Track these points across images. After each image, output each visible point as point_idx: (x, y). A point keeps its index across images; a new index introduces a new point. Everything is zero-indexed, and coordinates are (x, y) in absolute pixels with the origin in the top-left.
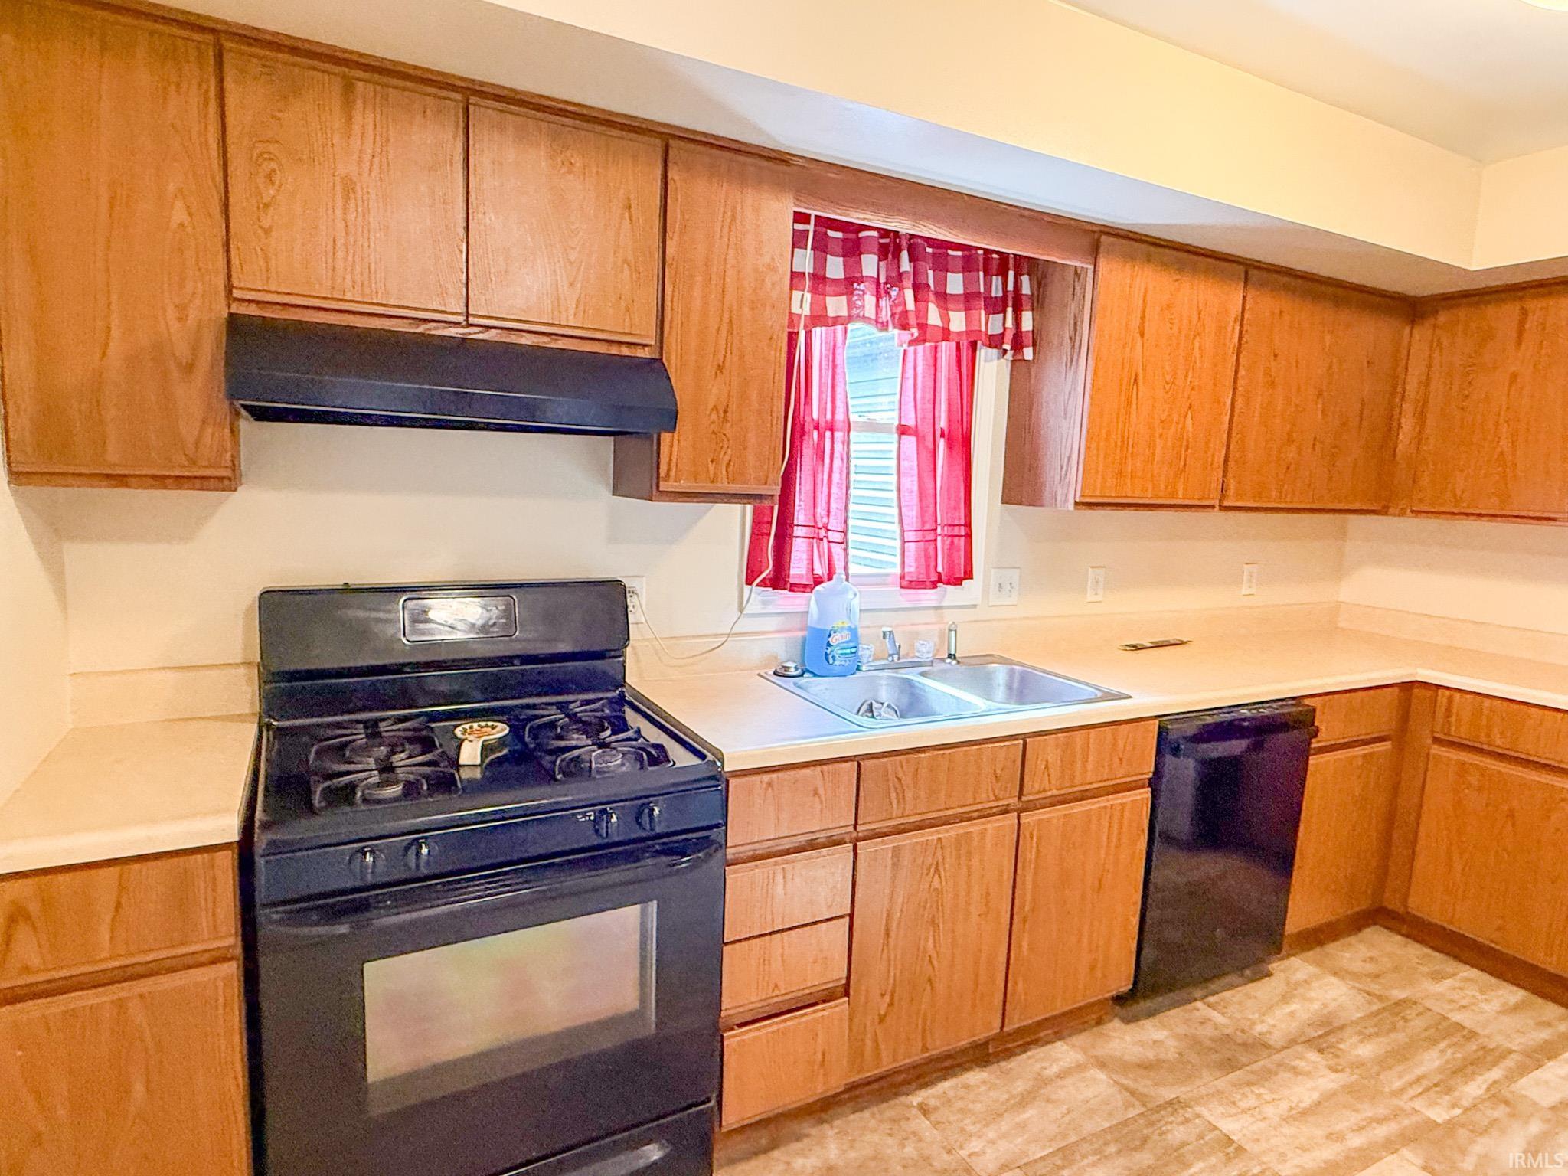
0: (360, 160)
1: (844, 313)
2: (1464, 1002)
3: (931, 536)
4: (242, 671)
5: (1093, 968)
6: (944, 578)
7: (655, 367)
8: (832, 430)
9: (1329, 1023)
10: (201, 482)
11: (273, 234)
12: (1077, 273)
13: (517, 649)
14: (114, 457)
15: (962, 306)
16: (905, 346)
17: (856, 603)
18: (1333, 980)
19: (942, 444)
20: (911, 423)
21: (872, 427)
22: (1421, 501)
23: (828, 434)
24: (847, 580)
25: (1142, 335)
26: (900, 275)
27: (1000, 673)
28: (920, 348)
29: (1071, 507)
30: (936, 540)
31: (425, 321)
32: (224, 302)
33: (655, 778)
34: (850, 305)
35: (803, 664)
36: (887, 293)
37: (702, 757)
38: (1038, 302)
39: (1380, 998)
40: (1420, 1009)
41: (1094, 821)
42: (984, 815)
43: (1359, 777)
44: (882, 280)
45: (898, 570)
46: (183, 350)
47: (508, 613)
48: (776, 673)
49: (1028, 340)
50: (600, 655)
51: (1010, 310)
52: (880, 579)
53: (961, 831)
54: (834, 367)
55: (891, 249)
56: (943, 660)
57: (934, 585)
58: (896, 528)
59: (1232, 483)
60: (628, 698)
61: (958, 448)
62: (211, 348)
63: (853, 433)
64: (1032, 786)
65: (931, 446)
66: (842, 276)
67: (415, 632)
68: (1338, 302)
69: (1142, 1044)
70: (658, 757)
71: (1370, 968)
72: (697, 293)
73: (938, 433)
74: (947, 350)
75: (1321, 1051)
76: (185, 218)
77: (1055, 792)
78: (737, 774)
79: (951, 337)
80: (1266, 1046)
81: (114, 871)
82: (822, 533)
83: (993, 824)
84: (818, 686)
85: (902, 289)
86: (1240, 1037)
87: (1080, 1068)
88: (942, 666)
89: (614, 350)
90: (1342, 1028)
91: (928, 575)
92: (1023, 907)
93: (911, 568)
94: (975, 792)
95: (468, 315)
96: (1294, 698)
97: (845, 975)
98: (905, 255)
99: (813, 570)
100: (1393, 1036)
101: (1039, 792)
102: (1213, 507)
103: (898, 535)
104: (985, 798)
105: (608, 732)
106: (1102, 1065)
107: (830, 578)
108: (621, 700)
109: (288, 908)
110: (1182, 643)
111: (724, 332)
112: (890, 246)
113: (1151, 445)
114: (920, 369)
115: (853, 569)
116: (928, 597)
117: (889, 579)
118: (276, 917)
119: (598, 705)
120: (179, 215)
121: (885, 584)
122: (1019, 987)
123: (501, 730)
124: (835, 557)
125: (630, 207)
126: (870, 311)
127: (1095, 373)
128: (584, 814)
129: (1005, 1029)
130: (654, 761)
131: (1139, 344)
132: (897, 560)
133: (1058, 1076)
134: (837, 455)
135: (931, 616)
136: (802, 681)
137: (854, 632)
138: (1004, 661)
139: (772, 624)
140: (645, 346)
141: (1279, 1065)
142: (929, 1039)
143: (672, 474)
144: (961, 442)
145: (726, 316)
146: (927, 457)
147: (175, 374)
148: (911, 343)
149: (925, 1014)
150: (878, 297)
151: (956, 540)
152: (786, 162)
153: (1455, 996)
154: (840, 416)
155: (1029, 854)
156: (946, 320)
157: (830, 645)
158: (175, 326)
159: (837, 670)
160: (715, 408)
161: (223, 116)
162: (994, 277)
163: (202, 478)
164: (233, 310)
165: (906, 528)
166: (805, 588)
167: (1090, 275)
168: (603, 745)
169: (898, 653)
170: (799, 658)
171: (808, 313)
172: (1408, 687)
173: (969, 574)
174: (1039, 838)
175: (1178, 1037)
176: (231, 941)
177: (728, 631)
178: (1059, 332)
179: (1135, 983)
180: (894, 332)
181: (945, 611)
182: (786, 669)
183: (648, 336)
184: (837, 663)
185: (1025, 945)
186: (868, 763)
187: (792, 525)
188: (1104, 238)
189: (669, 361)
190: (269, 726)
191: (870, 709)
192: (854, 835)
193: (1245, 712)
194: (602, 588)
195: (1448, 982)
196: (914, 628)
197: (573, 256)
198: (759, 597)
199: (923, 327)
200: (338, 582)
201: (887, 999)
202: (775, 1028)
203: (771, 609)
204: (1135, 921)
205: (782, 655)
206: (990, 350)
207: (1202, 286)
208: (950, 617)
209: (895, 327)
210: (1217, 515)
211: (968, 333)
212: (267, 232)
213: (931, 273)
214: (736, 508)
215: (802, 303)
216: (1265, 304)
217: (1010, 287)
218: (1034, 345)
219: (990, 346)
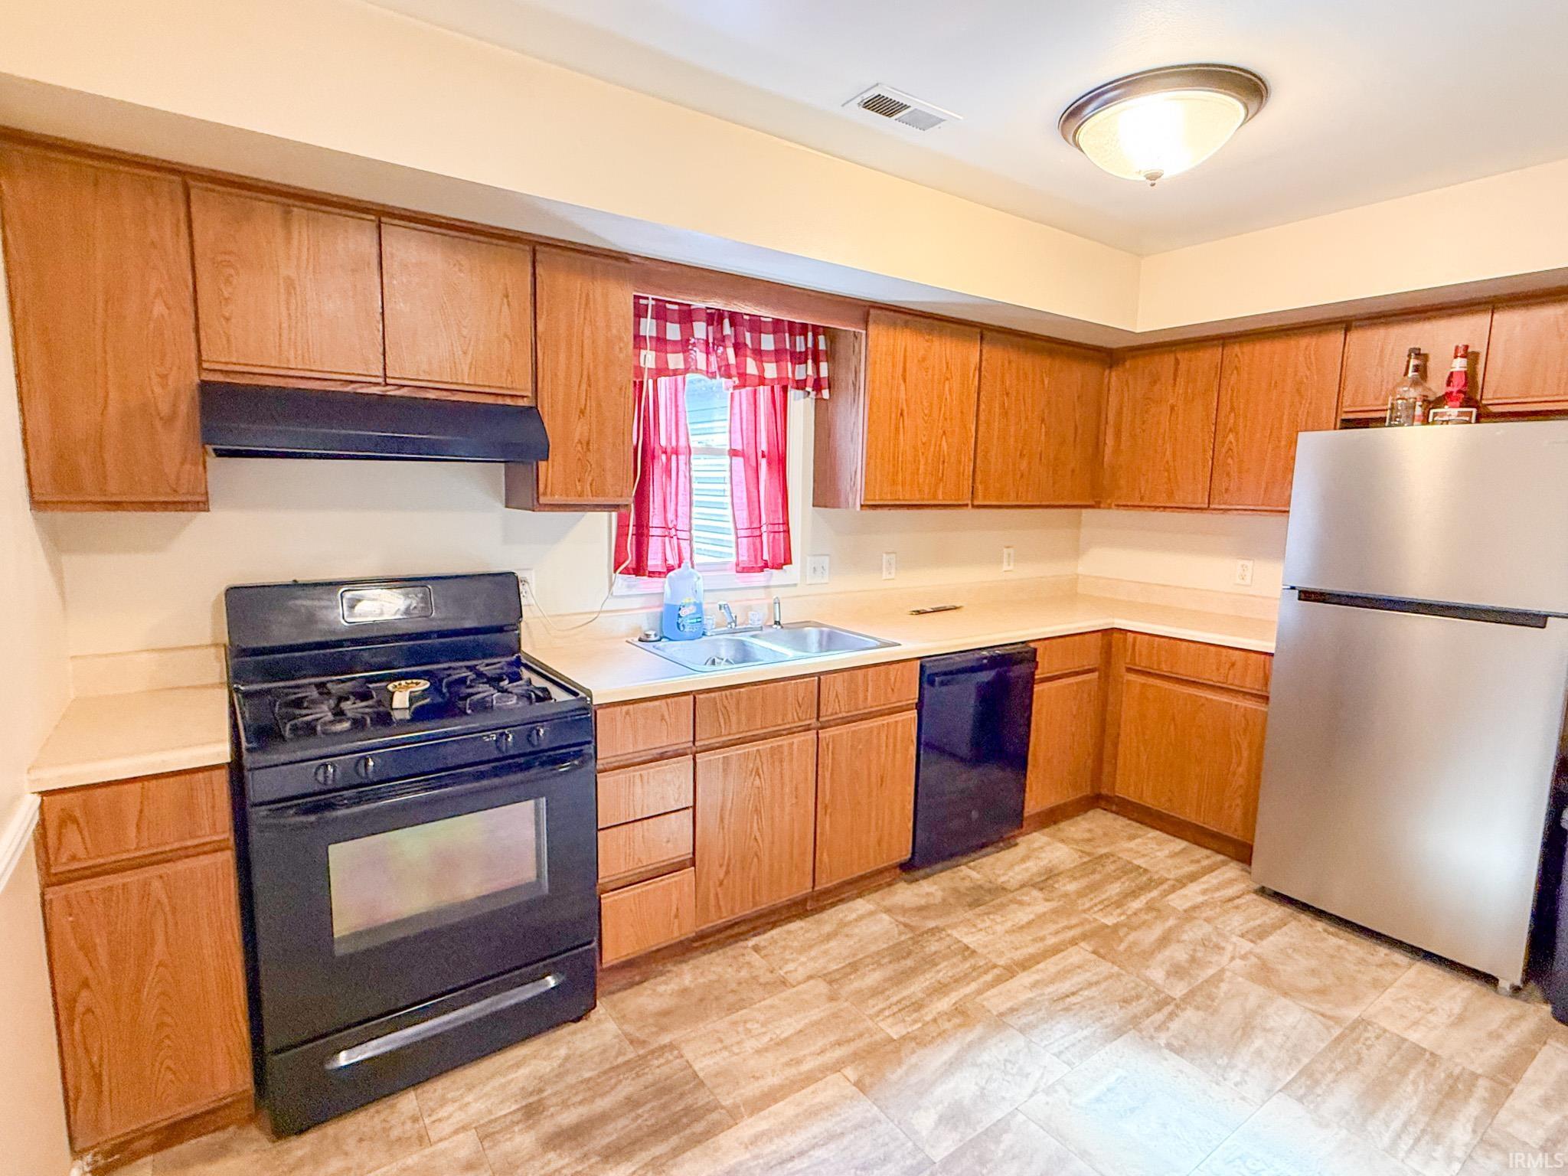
0: (298, 266)
1: (681, 366)
2: (1145, 852)
3: (757, 533)
4: (213, 650)
5: (879, 843)
6: (770, 564)
7: (532, 413)
8: (677, 454)
9: (1051, 871)
10: (181, 506)
11: (233, 320)
12: (855, 335)
13: (435, 626)
14: (115, 489)
15: (773, 359)
16: (731, 390)
17: (701, 585)
18: (1060, 845)
19: (763, 462)
20: (739, 447)
21: (709, 451)
22: (1120, 498)
23: (674, 457)
24: (693, 567)
25: (905, 381)
26: (723, 338)
27: (813, 634)
28: (743, 391)
29: (858, 508)
30: (761, 536)
31: (352, 382)
32: (195, 372)
33: (540, 709)
34: (686, 361)
35: (662, 631)
36: (715, 351)
37: (575, 694)
38: (831, 356)
39: (1089, 854)
40: (1115, 858)
41: (875, 733)
42: (791, 732)
43: (1075, 698)
44: (711, 340)
45: (734, 559)
46: (165, 408)
47: (425, 600)
48: (640, 640)
49: (825, 384)
50: (500, 629)
51: (810, 362)
52: (721, 567)
53: (775, 744)
54: (677, 406)
55: (716, 318)
56: (771, 626)
57: (761, 569)
58: (731, 525)
59: (980, 487)
60: (524, 661)
61: (775, 466)
62: (186, 406)
63: (692, 456)
64: (827, 712)
65: (754, 464)
66: (678, 338)
67: (350, 616)
68: (1051, 353)
69: (917, 895)
70: (544, 696)
71: (1087, 835)
72: (562, 357)
73: (760, 454)
74: (763, 392)
75: (1041, 889)
76: (166, 312)
77: (845, 715)
78: (601, 706)
79: (767, 382)
80: (1004, 889)
81: (138, 785)
82: (673, 532)
83: (797, 739)
84: (674, 648)
85: (725, 347)
86: (987, 886)
87: (871, 913)
88: (770, 630)
89: (500, 401)
90: (1058, 874)
91: (756, 562)
92: (824, 797)
93: (744, 558)
94: (784, 715)
95: (385, 376)
96: (1023, 643)
97: (691, 850)
98: (726, 322)
99: (666, 560)
100: (1092, 877)
101: (832, 714)
102: (967, 505)
103: (733, 531)
104: (791, 720)
105: (507, 682)
106: (888, 911)
107: (679, 566)
108: (518, 663)
109: (269, 807)
110: (956, 608)
111: (584, 386)
112: (714, 318)
113: (916, 460)
114: (744, 407)
115: (697, 559)
116: (759, 578)
117: (728, 566)
118: (262, 814)
119: (498, 665)
120: (159, 309)
121: (725, 570)
122: (824, 857)
123: (424, 684)
124: (683, 550)
125: (507, 297)
126: (702, 365)
127: (871, 409)
128: (488, 736)
129: (816, 889)
130: (539, 699)
131: (903, 388)
132: (733, 551)
133: (856, 920)
134: (681, 474)
135: (761, 593)
136: (660, 644)
137: (699, 606)
138: (818, 625)
139: (637, 603)
140: (523, 397)
141: (1011, 901)
142: (757, 897)
143: (549, 490)
144: (779, 462)
145: (585, 373)
146: (751, 474)
147: (158, 424)
148: (735, 387)
149: (754, 879)
150: (708, 353)
151: (777, 535)
152: (627, 261)
153: (1141, 849)
154: (682, 442)
155: (827, 760)
156: (762, 370)
157: (679, 616)
158: (158, 390)
159: (688, 635)
160: (580, 442)
161: (191, 235)
162: (798, 338)
163: (183, 503)
164: (203, 378)
165: (739, 526)
166: (660, 574)
167: (864, 336)
168: (503, 691)
169: (735, 622)
170: (658, 627)
171: (653, 366)
172: (1107, 632)
173: (788, 561)
174: (834, 748)
175: (944, 890)
176: (226, 835)
177: (598, 609)
178: (845, 377)
179: (913, 853)
180: (723, 381)
181: (772, 589)
182: (648, 636)
183: (526, 390)
184: (687, 630)
185: (827, 826)
186: (701, 696)
187: (648, 527)
188: (872, 311)
189: (542, 407)
190: (237, 690)
191: (713, 662)
192: (694, 749)
193: (985, 653)
194: (500, 578)
195: (1139, 840)
196: (749, 603)
197: (465, 332)
198: (622, 581)
199: (743, 375)
200: (289, 580)
201: (724, 868)
202: (639, 890)
203: (634, 591)
204: (911, 806)
205: (645, 627)
206: (798, 392)
207: (948, 343)
208: (776, 593)
209: (721, 376)
210: (969, 512)
211: (779, 379)
212: (228, 319)
213: (748, 335)
214: (605, 514)
215: (649, 359)
216: (997, 356)
217: (810, 345)
218: (829, 388)
219: (798, 388)
